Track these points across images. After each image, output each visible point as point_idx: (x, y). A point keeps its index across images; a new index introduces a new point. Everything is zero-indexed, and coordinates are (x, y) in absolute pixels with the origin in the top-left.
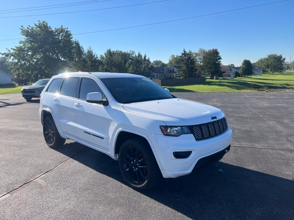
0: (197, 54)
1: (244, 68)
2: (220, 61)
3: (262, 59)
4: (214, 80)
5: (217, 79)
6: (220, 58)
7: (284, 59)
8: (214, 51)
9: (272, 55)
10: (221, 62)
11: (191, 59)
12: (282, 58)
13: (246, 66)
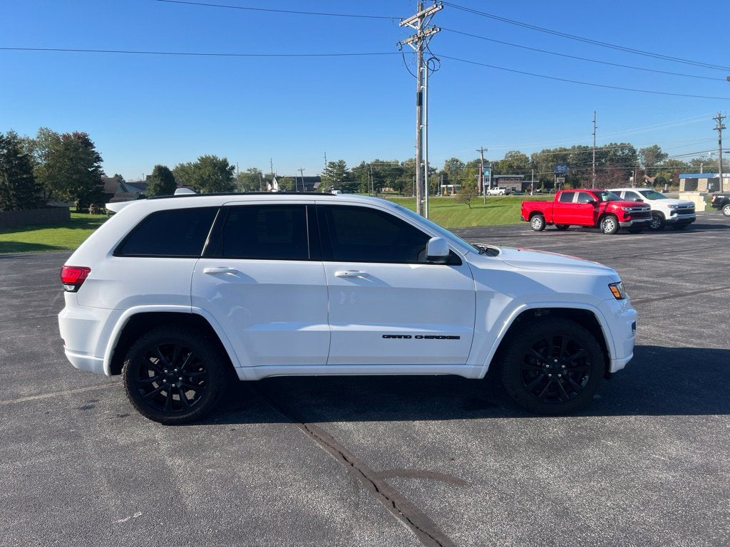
0: (33, 144)
1: (158, 185)
2: (99, 167)
3: (182, 166)
4: (90, 216)
5: (99, 214)
6: (98, 159)
7: (233, 168)
8: (79, 138)
9: (208, 158)
10: (101, 170)
11: (19, 155)
12: (227, 165)
13: (162, 180)
